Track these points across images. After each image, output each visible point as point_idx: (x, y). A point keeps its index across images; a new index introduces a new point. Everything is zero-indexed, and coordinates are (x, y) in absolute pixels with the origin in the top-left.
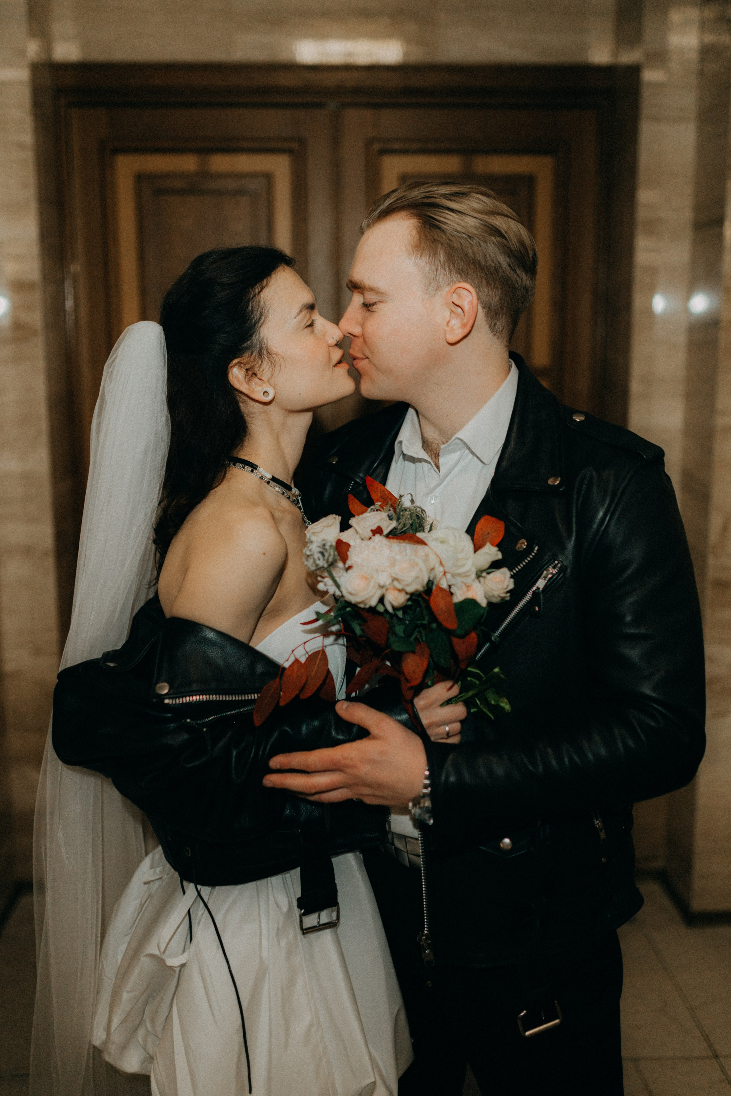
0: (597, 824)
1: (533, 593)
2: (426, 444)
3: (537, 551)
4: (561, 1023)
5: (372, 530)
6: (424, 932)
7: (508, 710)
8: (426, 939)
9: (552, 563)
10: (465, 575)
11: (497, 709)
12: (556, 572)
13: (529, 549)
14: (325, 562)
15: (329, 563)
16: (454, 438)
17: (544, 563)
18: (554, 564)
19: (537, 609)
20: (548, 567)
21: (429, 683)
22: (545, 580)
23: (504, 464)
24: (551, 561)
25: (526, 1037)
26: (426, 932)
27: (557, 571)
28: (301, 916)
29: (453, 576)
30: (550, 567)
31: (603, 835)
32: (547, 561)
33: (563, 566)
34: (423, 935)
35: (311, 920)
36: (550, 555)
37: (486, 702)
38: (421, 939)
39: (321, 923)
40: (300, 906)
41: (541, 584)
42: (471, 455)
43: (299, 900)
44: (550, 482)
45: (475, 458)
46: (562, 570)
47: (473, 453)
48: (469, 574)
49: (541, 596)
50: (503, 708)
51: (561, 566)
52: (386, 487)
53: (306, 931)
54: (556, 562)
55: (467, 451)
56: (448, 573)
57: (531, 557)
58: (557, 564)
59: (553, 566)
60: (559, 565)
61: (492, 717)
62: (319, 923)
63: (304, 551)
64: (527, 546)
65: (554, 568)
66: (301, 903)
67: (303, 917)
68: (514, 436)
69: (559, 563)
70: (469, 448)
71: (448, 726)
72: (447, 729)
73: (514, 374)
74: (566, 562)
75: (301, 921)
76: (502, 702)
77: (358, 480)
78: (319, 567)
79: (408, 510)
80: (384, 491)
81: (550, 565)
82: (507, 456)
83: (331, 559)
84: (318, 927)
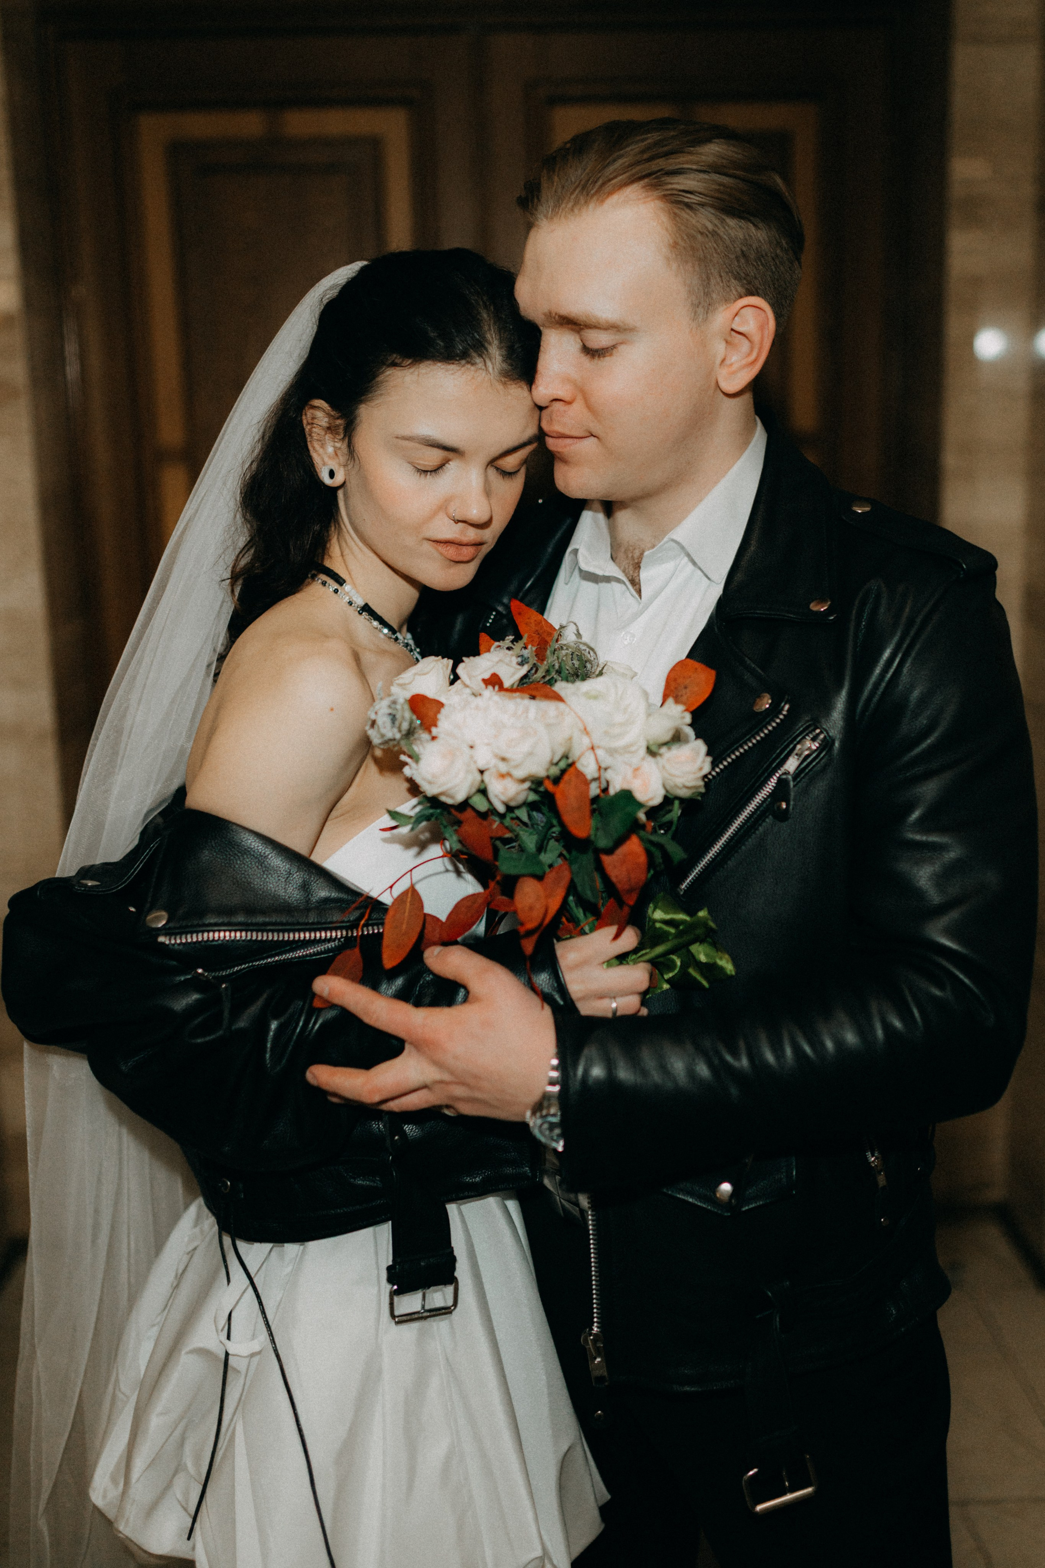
0: (873, 1162)
1: (778, 781)
2: (616, 552)
3: (788, 711)
4: (815, 1492)
5: (484, 680)
6: (593, 1330)
7: (731, 971)
8: (594, 1341)
9: (811, 732)
10: (627, 749)
11: (709, 969)
12: (817, 747)
13: (775, 709)
14: (395, 730)
15: (404, 732)
16: (665, 539)
17: (798, 732)
18: (814, 734)
19: (784, 806)
20: (804, 738)
21: (587, 929)
22: (798, 759)
23: (739, 577)
24: (807, 731)
25: (757, 1513)
26: (596, 1329)
27: (817, 745)
28: (393, 1294)
29: (612, 752)
30: (807, 737)
31: (882, 1180)
32: (801, 729)
33: (828, 738)
34: (591, 1334)
35: (411, 1303)
36: (807, 719)
37: (691, 960)
38: (586, 1340)
39: (427, 1307)
40: (390, 1280)
41: (792, 765)
42: (690, 566)
43: (389, 1269)
44: (814, 607)
45: (699, 572)
46: (826, 745)
47: (694, 563)
48: (633, 749)
49: (792, 784)
50: (722, 969)
51: (825, 737)
52: (545, 617)
53: (401, 1320)
54: (818, 731)
55: (686, 559)
56: (599, 747)
57: (778, 721)
58: (818, 735)
59: (811, 736)
60: (822, 736)
61: (706, 984)
62: (423, 1307)
63: (369, 712)
64: (770, 705)
65: (814, 739)
66: (393, 1275)
67: (396, 1299)
68: (755, 535)
69: (821, 732)
70: (688, 555)
71: (615, 1001)
72: (614, 1005)
73: (759, 439)
74: (833, 731)
75: (392, 1304)
76: (721, 959)
77: (500, 608)
78: (386, 738)
79: (565, 648)
80: (540, 622)
81: (807, 735)
82: (744, 563)
83: (405, 726)
84: (422, 1313)
